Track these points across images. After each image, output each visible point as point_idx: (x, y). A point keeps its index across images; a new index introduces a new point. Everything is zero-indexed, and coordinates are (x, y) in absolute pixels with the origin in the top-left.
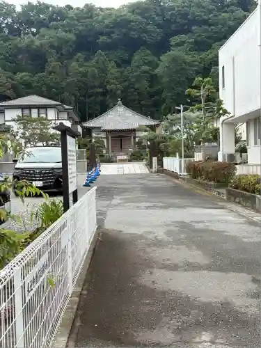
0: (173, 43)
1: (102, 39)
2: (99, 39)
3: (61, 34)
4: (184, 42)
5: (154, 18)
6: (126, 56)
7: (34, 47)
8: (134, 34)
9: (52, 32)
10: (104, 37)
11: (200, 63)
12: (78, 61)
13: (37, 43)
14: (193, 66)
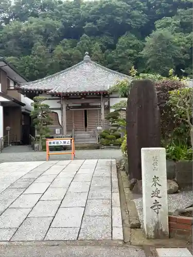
0: (157, 25)
1: (88, 25)
2: (85, 25)
3: (49, 21)
4: (170, 23)
5: (139, 4)
6: (111, 41)
7: (21, 32)
8: (119, 19)
9: (40, 19)
10: (90, 24)
11: (187, 43)
12: (63, 45)
13: (24, 28)
14: (179, 46)
